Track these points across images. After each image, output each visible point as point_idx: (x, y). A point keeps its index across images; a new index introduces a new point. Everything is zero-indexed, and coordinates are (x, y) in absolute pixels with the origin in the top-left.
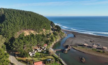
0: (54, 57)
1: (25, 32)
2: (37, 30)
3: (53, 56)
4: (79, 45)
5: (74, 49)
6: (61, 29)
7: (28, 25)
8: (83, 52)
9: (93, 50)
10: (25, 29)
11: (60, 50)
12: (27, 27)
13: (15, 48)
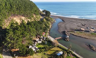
0: (60, 48)
1: (15, 18)
2: (29, 15)
3: (58, 47)
4: (75, 30)
5: (73, 35)
6: (50, 14)
7: (17, 9)
8: (85, 38)
9: (92, 34)
10: (14, 15)
11: (60, 38)
12: (16, 12)
13: (10, 45)
